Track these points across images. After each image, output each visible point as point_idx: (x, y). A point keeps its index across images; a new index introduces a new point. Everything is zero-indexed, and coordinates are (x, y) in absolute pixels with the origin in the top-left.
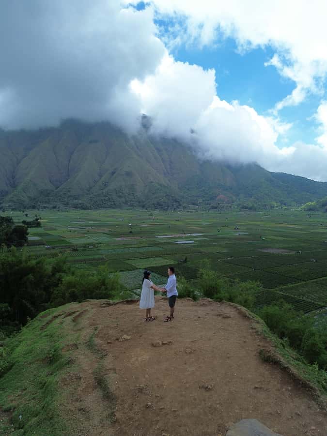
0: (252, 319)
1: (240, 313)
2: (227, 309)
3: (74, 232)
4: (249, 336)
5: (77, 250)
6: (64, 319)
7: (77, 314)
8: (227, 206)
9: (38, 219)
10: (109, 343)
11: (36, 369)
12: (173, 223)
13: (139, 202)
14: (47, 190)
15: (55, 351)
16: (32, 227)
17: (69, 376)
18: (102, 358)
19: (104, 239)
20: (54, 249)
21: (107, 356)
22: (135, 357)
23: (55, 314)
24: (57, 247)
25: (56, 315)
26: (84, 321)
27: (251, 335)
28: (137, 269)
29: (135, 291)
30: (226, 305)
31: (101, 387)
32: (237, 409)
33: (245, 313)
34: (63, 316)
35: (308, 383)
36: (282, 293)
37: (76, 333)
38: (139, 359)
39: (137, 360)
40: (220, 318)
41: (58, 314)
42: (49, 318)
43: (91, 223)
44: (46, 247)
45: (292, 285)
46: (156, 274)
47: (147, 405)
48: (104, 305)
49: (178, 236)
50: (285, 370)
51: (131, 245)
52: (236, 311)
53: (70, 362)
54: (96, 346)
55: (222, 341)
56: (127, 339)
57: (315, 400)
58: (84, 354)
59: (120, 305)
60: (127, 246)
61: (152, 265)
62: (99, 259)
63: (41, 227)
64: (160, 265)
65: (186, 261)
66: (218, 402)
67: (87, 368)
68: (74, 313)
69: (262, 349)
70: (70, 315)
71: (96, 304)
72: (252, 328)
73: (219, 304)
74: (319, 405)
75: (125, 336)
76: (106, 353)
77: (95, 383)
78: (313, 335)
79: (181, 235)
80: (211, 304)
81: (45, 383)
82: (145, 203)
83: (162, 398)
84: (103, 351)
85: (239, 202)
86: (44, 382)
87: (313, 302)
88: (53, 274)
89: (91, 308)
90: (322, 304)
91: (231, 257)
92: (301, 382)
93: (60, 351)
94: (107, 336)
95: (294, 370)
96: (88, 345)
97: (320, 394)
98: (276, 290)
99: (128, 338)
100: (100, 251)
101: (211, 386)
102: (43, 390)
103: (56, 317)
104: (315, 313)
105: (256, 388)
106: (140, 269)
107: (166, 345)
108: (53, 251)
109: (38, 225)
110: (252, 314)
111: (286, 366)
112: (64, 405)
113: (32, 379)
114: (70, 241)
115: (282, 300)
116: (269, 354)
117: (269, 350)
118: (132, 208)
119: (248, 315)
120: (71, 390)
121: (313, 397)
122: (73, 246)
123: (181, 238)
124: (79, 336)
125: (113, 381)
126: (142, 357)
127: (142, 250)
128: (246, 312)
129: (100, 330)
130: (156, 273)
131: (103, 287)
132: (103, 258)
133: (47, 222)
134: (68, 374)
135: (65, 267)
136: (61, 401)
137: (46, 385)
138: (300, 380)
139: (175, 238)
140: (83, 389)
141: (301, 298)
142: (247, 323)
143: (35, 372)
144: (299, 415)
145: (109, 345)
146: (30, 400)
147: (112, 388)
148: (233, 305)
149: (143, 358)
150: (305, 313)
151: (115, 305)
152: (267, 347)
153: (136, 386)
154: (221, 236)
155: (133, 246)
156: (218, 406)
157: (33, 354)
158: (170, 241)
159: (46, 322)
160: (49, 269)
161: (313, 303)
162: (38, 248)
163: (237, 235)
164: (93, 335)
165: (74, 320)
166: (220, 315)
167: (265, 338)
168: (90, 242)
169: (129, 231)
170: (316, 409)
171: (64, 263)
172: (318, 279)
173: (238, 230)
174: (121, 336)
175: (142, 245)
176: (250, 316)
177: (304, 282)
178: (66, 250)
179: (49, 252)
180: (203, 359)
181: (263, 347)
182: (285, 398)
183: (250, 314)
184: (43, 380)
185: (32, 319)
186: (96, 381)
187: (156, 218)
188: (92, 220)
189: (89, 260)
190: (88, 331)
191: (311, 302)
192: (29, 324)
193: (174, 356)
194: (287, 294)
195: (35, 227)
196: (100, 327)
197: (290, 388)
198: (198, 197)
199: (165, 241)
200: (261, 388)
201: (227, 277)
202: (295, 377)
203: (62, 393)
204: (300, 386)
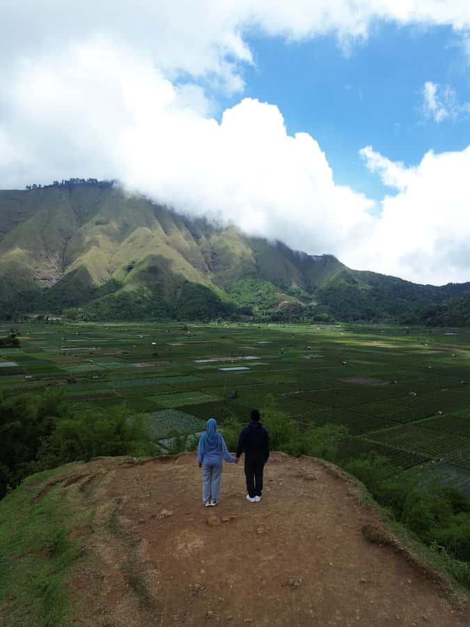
0: (347, 481)
1: (329, 472)
2: (310, 467)
3: (70, 355)
4: (346, 507)
5: (75, 382)
6: (66, 488)
7: (87, 478)
8: (293, 317)
9: (15, 336)
10: (141, 523)
11: (30, 566)
12: (218, 341)
13: (168, 311)
14: (31, 292)
15: (58, 536)
16: (6, 347)
17: (85, 574)
18: (133, 545)
19: (114, 365)
20: (39, 380)
21: (141, 543)
22: (182, 543)
23: (51, 480)
24: (43, 377)
25: (52, 482)
26: (100, 491)
27: (348, 505)
28: (164, 409)
29: (161, 442)
30: (307, 461)
31: (135, 590)
32: (338, 615)
33: (337, 473)
34: (63, 484)
35: (435, 572)
36: (371, 441)
37: (88, 509)
38: (189, 545)
39: (186, 547)
40: (301, 481)
41: (56, 480)
42: (42, 486)
43: (95, 341)
44: (27, 377)
45: (385, 430)
46: (193, 416)
47: (207, 614)
48: (125, 465)
49: (224, 359)
50: (400, 554)
51: (155, 373)
52: (323, 470)
53: (83, 554)
54: (122, 527)
55: (308, 515)
56: (168, 516)
57: (446, 597)
58: (104, 541)
59: (150, 464)
60: (149, 376)
61: (186, 403)
62: (107, 395)
63: (19, 347)
64: (198, 403)
65: (235, 396)
66: (310, 606)
67: (110, 562)
68: (80, 477)
69: (365, 524)
70: (75, 481)
71: (113, 463)
72: (348, 495)
73: (297, 459)
74: (453, 604)
75: (164, 512)
76: (138, 539)
77: (126, 585)
78: (418, 500)
79: (229, 359)
80: (286, 460)
81: (46, 587)
82: (176, 312)
83: (228, 604)
84: (133, 535)
85: (309, 312)
86: (44, 585)
87: (414, 453)
88: (40, 419)
89: (107, 469)
90: (427, 456)
91: (300, 390)
92: (425, 572)
93: (66, 537)
94: (137, 512)
95: (414, 555)
96: (110, 526)
97: (452, 588)
98: (364, 437)
99: (170, 513)
100: (109, 383)
101: (299, 582)
102: (43, 599)
103: (53, 484)
104: (417, 468)
105: (362, 582)
106: (168, 409)
107: (228, 523)
108: (37, 384)
109: (16, 344)
110: (345, 473)
111: (402, 549)
112: (80, 621)
113: (24, 582)
114: (64, 369)
115: (373, 452)
116: (377, 532)
117: (376, 526)
118: (157, 318)
119: (341, 476)
120: (89, 595)
121: (444, 593)
122: (69, 375)
123: (230, 362)
124: (94, 513)
125: (153, 579)
126: (194, 542)
127: (171, 381)
128: (337, 471)
129: (126, 504)
130: (192, 414)
131: (118, 437)
132: (113, 393)
133: (29, 340)
134: (83, 573)
135: (60, 407)
136: (74, 614)
137: (48, 590)
138: (423, 568)
139: (221, 363)
140: (109, 594)
141: (398, 448)
142: (340, 487)
143: (28, 571)
144: (426, 620)
145: (142, 525)
146: (22, 615)
147: (153, 591)
148: (319, 461)
149: (196, 544)
150: (405, 469)
151: (141, 464)
152: (373, 522)
153: (189, 588)
154: (285, 359)
155: (158, 375)
156: (311, 611)
157: (23, 543)
158: (214, 367)
159: (38, 492)
160: (33, 410)
161: (415, 455)
162: (14, 378)
163: (308, 357)
164: (115, 511)
165: (82, 490)
166: (300, 477)
167: (369, 509)
168: (95, 369)
169: (153, 352)
170: (450, 611)
171: (59, 401)
172: (421, 421)
173: (309, 351)
174: (159, 511)
175: (172, 374)
176: (344, 477)
177: (402, 425)
178: (58, 381)
179: (31, 385)
180: (283, 543)
181: (367, 521)
182: (404, 596)
183: (343, 474)
184: (42, 582)
185: (14, 488)
186: (128, 581)
187: (192, 334)
188: (96, 336)
189: (92, 397)
190: (107, 505)
191: (412, 453)
192: (9, 495)
193: (240, 540)
194: (379, 443)
195: (11, 347)
196: (125, 498)
197: (409, 581)
198: (253, 303)
199: (204, 367)
200: (369, 582)
201: (295, 419)
202: (417, 564)
203: (76, 601)
204: (424, 577)
